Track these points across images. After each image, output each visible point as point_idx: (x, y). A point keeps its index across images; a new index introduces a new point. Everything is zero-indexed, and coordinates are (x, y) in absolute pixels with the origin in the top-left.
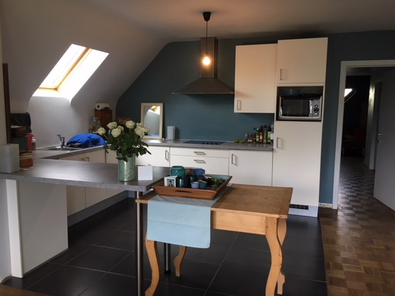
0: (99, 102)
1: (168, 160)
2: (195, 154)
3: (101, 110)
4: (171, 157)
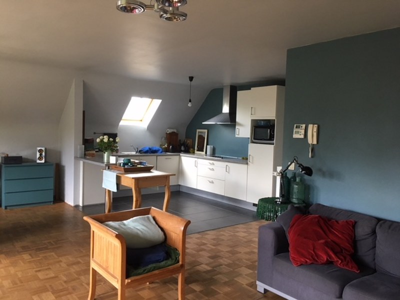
0: (169, 128)
1: (197, 167)
2: (209, 164)
3: (170, 133)
4: (198, 165)
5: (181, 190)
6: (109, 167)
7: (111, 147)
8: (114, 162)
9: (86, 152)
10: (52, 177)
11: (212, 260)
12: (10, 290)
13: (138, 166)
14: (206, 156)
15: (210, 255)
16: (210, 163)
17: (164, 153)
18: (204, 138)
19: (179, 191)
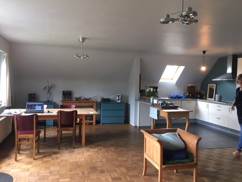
0: (190, 83)
1: (208, 108)
3: (190, 87)
4: (209, 107)
5: (197, 122)
6: (154, 105)
7: (155, 94)
8: (156, 103)
9: (141, 97)
10: (123, 110)
11: (217, 166)
12: (106, 163)
13: (170, 105)
14: (215, 101)
15: (215, 163)
16: (217, 106)
17: (186, 99)
18: (214, 90)
19: (196, 123)
